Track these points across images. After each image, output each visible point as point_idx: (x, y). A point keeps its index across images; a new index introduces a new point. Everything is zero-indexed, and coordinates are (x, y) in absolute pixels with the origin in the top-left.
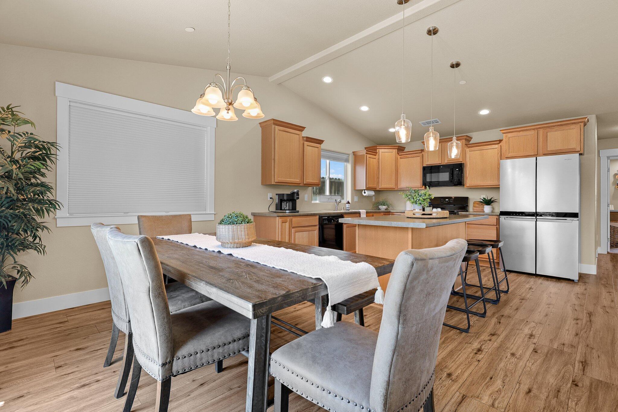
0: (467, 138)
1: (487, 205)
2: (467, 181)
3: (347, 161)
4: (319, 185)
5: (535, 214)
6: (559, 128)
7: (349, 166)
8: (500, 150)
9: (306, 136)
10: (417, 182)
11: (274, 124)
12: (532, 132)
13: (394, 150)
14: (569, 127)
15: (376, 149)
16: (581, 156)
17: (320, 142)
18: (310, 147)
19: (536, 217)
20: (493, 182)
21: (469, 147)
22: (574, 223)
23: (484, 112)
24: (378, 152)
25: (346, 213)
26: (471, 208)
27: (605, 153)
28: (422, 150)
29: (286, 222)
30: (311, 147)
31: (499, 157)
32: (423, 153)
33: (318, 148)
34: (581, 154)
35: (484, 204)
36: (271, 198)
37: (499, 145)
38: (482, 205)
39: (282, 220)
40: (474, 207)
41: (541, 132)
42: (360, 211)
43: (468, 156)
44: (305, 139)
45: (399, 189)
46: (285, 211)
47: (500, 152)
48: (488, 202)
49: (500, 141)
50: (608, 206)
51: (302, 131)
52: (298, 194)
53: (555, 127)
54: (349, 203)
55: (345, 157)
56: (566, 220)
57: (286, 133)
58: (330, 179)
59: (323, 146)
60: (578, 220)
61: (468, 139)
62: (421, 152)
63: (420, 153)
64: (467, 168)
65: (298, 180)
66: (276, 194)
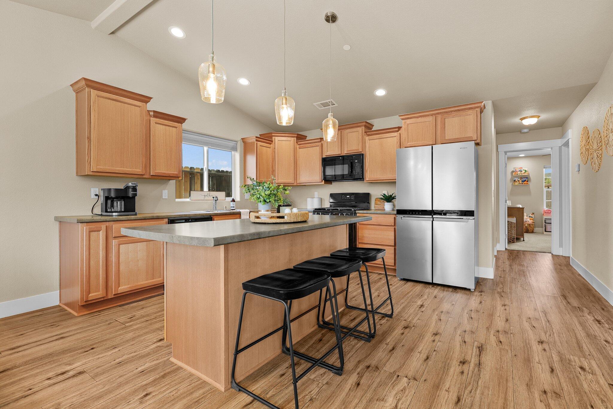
0: (367, 125)
1: (387, 202)
2: (367, 175)
3: (234, 149)
4: (179, 177)
5: (432, 213)
6: (456, 114)
7: (237, 156)
8: (399, 138)
9: (153, 110)
10: (316, 176)
11: (88, 86)
12: (430, 119)
13: (293, 139)
14: (466, 113)
15: (271, 137)
16: (479, 147)
17: (181, 120)
18: (161, 126)
19: (432, 216)
20: (393, 176)
21: (369, 135)
22: (470, 221)
23: (380, 93)
24: (273, 140)
25: (217, 215)
26: (373, 206)
27: (503, 148)
28: (322, 139)
29: (100, 231)
30: (164, 127)
31: (398, 146)
32: (322, 142)
33: (176, 127)
34: (477, 144)
35: (385, 201)
36: (96, 195)
37: (398, 133)
38: (383, 202)
39: (89, 228)
40: (376, 204)
41: (439, 118)
42: (241, 210)
43: (367, 145)
44: (152, 113)
45: (299, 184)
46: (111, 214)
47: (399, 141)
48: (389, 199)
49: (399, 128)
50: (506, 202)
51: (147, 102)
52: (135, 189)
53: (453, 113)
54: (235, 201)
55: (232, 144)
56: (463, 219)
57: (114, 102)
58: (209, 170)
59: (185, 126)
60: (474, 219)
61: (369, 127)
62: (321, 141)
63: (319, 142)
64: (366, 160)
65: (138, 170)
66: (102, 189)
